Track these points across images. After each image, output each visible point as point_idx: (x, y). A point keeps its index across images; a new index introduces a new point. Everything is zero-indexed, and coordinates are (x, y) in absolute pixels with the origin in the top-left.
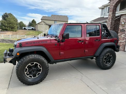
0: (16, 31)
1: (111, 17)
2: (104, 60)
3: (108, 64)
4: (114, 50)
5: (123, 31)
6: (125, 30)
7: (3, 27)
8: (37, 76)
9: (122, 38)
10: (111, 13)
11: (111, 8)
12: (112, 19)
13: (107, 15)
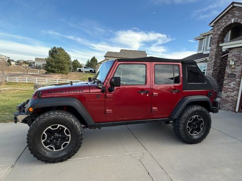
0: (66, 74)
1: (213, 53)
2: (187, 127)
3: (195, 135)
4: (206, 110)
5: (232, 76)
6: (235, 75)
7: (50, 67)
8: (62, 148)
9: (231, 89)
10: (214, 46)
11: (214, 39)
12: (216, 56)
13: (208, 50)
